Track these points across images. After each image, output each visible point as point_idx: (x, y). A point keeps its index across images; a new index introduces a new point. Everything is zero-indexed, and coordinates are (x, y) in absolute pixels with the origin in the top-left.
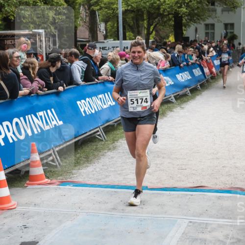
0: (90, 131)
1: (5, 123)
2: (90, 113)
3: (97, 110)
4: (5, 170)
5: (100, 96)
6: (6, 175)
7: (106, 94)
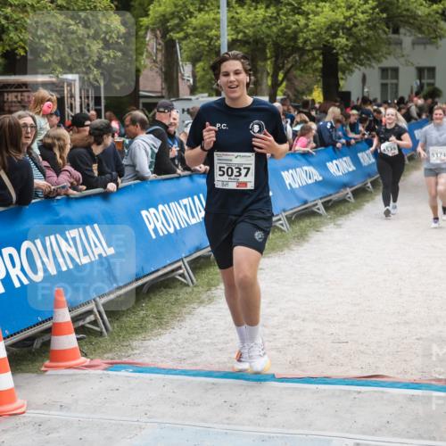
0: (165, 267)
1: (7, 251)
2: (166, 233)
3: (178, 228)
4: (4, 339)
5: (185, 201)
6: (8, 348)
7: (196, 197)
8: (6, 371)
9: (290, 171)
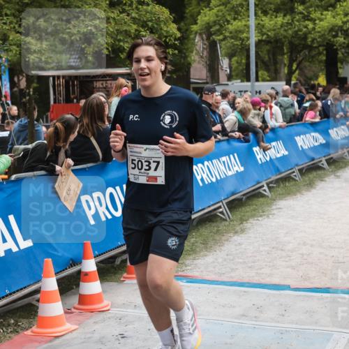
0: (209, 207)
2: (210, 182)
3: (219, 178)
4: (95, 257)
5: (224, 159)
6: (97, 264)
7: (231, 156)
8: (96, 280)
9: (302, 136)
